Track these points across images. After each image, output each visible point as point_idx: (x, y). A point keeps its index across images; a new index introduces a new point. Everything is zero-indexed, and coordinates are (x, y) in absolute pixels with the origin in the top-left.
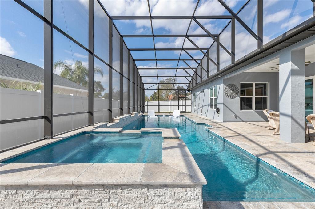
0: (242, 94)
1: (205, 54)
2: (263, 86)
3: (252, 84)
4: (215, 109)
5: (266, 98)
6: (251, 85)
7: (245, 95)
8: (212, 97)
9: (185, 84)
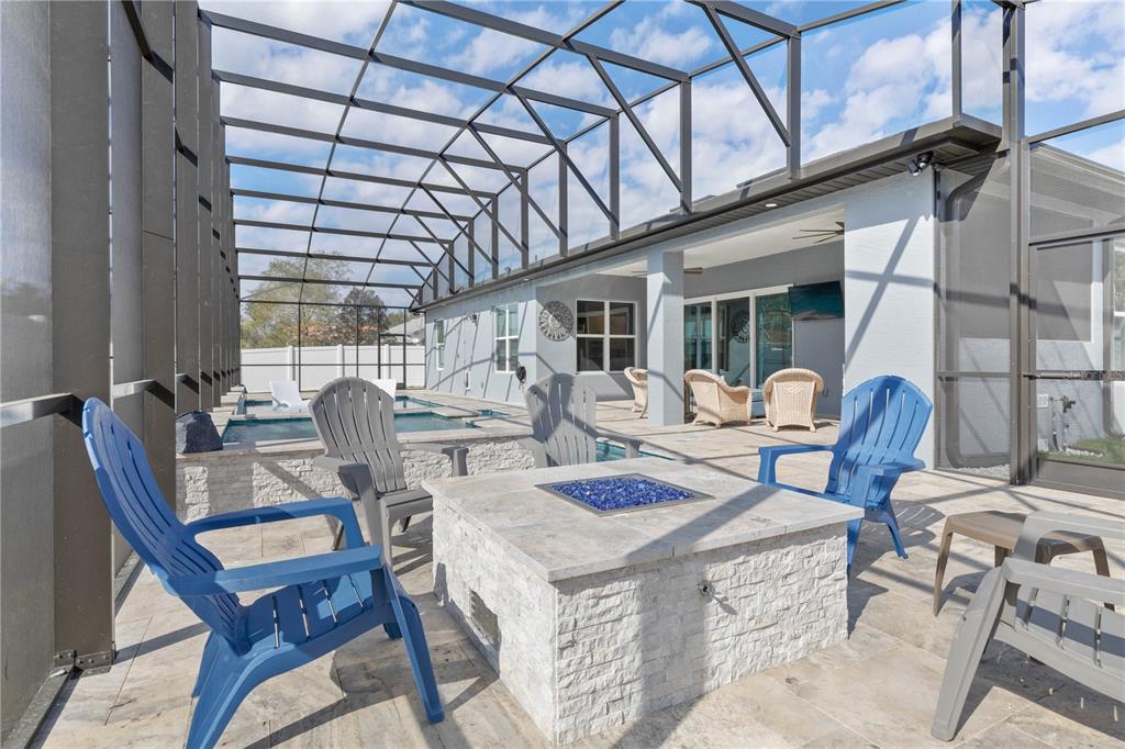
0: (580, 330)
1: (484, 208)
2: (626, 310)
3: (603, 303)
4: (514, 372)
5: (632, 341)
6: (600, 306)
7: (586, 333)
8: (503, 335)
9: (406, 287)
